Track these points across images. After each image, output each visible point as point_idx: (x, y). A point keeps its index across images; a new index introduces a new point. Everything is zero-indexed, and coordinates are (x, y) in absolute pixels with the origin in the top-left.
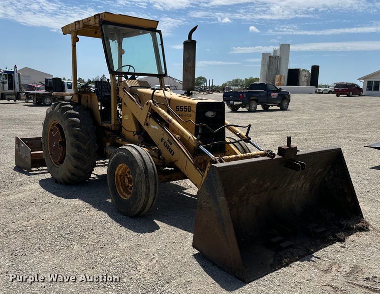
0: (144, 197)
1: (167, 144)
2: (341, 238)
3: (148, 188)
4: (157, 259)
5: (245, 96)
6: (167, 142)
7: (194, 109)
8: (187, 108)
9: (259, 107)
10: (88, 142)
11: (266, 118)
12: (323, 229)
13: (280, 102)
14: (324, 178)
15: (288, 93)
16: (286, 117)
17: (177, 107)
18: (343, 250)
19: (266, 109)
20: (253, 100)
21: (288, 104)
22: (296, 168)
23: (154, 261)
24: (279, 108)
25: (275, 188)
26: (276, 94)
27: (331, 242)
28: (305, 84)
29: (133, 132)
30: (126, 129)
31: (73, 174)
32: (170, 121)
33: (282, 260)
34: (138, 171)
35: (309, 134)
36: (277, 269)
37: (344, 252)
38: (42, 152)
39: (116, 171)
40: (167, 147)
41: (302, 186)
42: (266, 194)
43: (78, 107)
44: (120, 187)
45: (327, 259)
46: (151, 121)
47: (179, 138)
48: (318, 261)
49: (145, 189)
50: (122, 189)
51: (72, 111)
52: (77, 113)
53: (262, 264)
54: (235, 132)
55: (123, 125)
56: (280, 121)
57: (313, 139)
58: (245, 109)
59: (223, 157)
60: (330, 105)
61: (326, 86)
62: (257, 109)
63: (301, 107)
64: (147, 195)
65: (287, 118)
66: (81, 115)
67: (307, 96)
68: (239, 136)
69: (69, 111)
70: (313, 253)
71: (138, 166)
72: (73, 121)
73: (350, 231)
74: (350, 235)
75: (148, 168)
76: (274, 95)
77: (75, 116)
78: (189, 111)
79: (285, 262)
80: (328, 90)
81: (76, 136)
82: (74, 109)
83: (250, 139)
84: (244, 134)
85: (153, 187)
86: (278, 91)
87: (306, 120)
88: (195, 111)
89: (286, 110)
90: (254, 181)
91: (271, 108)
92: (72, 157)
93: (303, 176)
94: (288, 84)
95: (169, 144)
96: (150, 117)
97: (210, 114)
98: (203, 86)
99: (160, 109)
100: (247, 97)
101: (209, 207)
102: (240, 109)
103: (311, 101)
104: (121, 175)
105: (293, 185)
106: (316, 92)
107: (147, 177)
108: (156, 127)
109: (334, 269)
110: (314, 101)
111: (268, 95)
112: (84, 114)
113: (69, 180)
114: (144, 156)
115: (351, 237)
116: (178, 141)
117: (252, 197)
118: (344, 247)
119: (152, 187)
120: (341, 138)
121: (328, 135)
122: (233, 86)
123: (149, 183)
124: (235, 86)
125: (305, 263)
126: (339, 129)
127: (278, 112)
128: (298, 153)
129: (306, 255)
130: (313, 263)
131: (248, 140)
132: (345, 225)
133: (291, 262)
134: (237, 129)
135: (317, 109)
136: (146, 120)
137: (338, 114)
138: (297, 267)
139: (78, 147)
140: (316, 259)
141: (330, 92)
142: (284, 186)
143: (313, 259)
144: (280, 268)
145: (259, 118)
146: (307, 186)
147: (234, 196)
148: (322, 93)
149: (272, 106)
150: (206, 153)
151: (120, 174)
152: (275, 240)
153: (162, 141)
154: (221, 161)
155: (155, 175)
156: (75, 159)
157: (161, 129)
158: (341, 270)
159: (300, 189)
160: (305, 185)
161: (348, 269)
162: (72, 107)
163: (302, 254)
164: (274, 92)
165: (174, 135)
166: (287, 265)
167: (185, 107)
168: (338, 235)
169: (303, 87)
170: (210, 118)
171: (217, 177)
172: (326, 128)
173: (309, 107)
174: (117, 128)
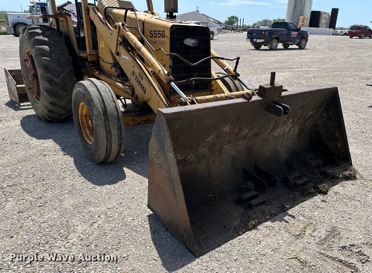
0: (106, 143)
1: (138, 79)
2: (324, 190)
3: (109, 132)
4: (100, 222)
5: (267, 34)
6: (138, 76)
7: (168, 34)
8: (161, 33)
9: (280, 46)
10: (62, 75)
11: (284, 56)
12: (306, 179)
13: (299, 41)
14: (316, 120)
15: (307, 32)
16: (302, 55)
17: (151, 31)
18: (323, 205)
19: (286, 47)
20: (275, 38)
21: (306, 44)
22: (278, 113)
23: (96, 225)
24: (297, 47)
25: (256, 135)
26: (296, 33)
27: (312, 195)
28: (325, 26)
29: (111, 64)
30: (103, 61)
31: (50, 111)
32: (139, 49)
33: (248, 222)
34: (95, 112)
35: (318, 72)
36: (240, 233)
37: (323, 208)
38: (24, 86)
39: (80, 111)
40: (139, 83)
41: (290, 131)
42: (245, 141)
43: (48, 33)
44: (87, 130)
45: (302, 218)
46: (122, 50)
47: (152, 71)
48: (292, 221)
49: (105, 133)
50: (88, 132)
51: (41, 37)
52: (46, 39)
53: (225, 227)
54: (222, 66)
55: (100, 55)
56: (296, 59)
57: (321, 76)
58: (266, 47)
59: (197, 98)
60: (343, 46)
61: (342, 29)
62: (278, 48)
63: (318, 47)
64: (109, 140)
65: (302, 57)
66: (52, 42)
67: (324, 37)
68: (227, 70)
69: (37, 37)
70: (288, 209)
71: (95, 105)
72: (40, 49)
73: (335, 180)
74: (335, 185)
75: (108, 108)
76: (294, 34)
77: (44, 43)
78: (163, 37)
79: (252, 224)
80: (344, 33)
81: (46, 68)
82: (43, 34)
83: (238, 75)
84: (232, 69)
85: (116, 131)
86: (298, 30)
87: (319, 58)
88: (169, 37)
89: (303, 49)
90: (227, 129)
91: (290, 47)
92: (45, 93)
93: (291, 120)
94: (311, 26)
95: (140, 79)
96: (120, 44)
97: (190, 42)
98: (236, 25)
99: (130, 33)
100: (269, 35)
101: (160, 164)
102: (263, 47)
103: (327, 42)
104: (86, 116)
105: (279, 130)
106: (333, 34)
107: (106, 120)
108: (127, 58)
109: (308, 232)
110: (329, 42)
111: (289, 34)
112: (55, 41)
113: (48, 117)
114: (102, 94)
115: (336, 188)
116: (150, 75)
117: (226, 147)
118: (325, 201)
119: (114, 131)
120: (347, 76)
121: (336, 73)
122: (262, 26)
123: (109, 127)
124: (265, 25)
125: (277, 224)
126: (346, 68)
127: (296, 51)
128: (284, 94)
129: (279, 212)
130: (285, 223)
131: (235, 76)
132: (331, 174)
133: (260, 223)
134: (225, 62)
135: (331, 49)
136: (117, 49)
137: (348, 54)
138: (265, 229)
139: (50, 81)
140: (290, 218)
141: (345, 34)
142: (268, 132)
143: (286, 218)
144: (244, 233)
145: (277, 56)
146: (296, 130)
147: (200, 147)
148: (338, 35)
149: (292, 45)
150: (176, 92)
151: (84, 114)
152: (246, 195)
153: (133, 75)
154: (193, 103)
155: (118, 117)
156: (48, 95)
157: (132, 59)
158: (315, 234)
159: (287, 133)
160: (293, 129)
161: (323, 234)
162: (41, 32)
163: (274, 212)
164: (294, 30)
165: (147, 68)
166: (254, 227)
167: (158, 31)
168: (320, 187)
169: (323, 28)
170: (191, 47)
171: (164, 127)
172: (336, 67)
173: (324, 47)
174: (94, 59)
